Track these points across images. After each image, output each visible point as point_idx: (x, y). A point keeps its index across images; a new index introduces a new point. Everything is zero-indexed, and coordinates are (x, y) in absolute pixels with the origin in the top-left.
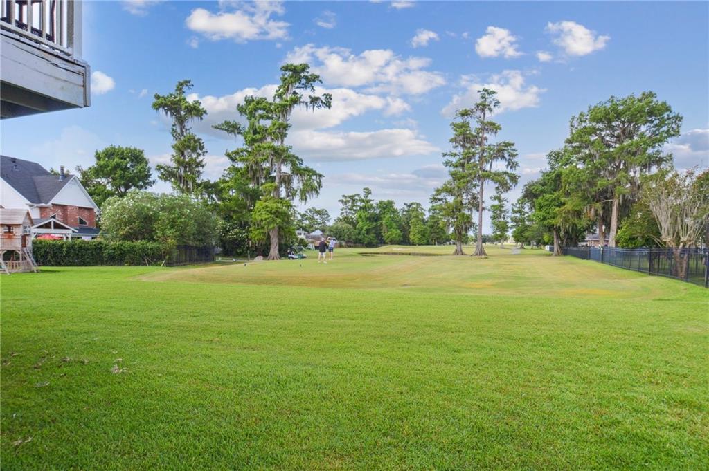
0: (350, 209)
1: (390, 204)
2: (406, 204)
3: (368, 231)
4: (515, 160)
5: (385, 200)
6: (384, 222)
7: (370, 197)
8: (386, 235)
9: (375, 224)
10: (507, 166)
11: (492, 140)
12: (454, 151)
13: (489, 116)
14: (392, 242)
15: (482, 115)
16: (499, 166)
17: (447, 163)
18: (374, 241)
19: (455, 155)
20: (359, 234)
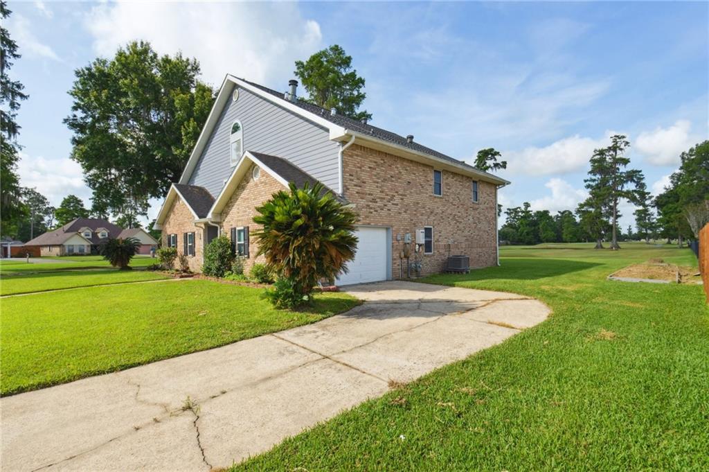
0: (513, 218)
1: (546, 212)
2: (559, 212)
3: (528, 234)
4: (643, 181)
5: (542, 210)
6: (541, 226)
7: (529, 209)
8: (542, 235)
9: (533, 228)
10: (636, 186)
11: (623, 169)
12: (594, 177)
13: (620, 155)
14: (548, 241)
15: (614, 154)
16: (630, 186)
17: (588, 186)
18: (533, 241)
19: (594, 180)
20: (521, 235)
